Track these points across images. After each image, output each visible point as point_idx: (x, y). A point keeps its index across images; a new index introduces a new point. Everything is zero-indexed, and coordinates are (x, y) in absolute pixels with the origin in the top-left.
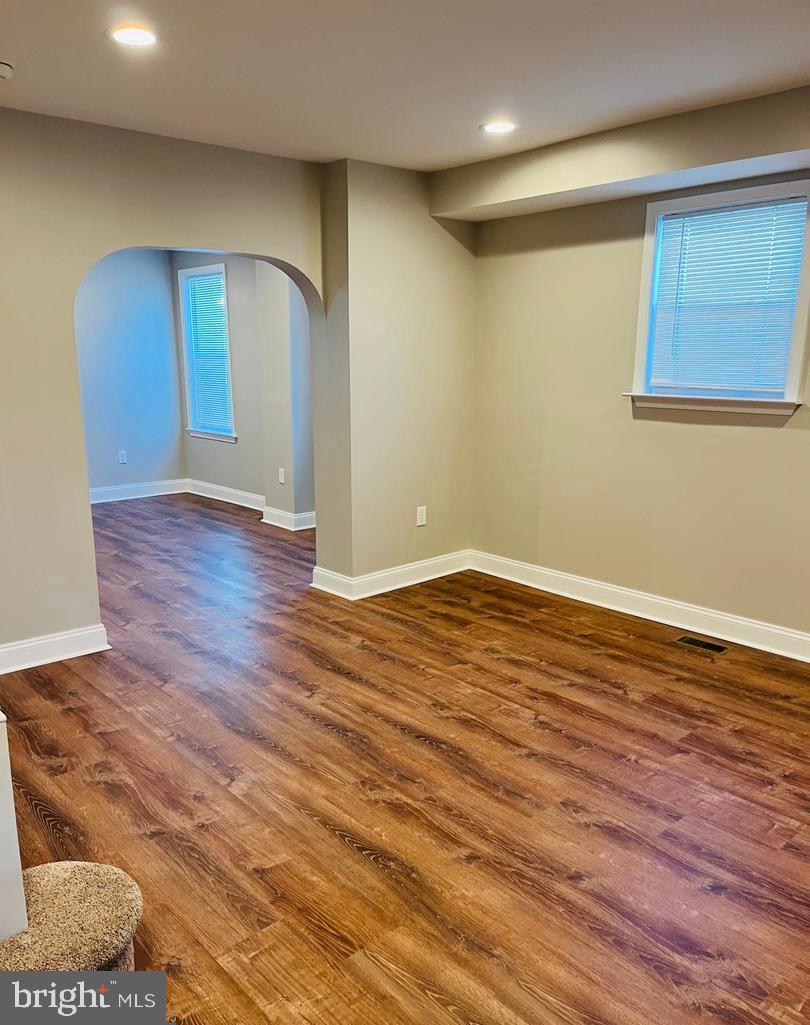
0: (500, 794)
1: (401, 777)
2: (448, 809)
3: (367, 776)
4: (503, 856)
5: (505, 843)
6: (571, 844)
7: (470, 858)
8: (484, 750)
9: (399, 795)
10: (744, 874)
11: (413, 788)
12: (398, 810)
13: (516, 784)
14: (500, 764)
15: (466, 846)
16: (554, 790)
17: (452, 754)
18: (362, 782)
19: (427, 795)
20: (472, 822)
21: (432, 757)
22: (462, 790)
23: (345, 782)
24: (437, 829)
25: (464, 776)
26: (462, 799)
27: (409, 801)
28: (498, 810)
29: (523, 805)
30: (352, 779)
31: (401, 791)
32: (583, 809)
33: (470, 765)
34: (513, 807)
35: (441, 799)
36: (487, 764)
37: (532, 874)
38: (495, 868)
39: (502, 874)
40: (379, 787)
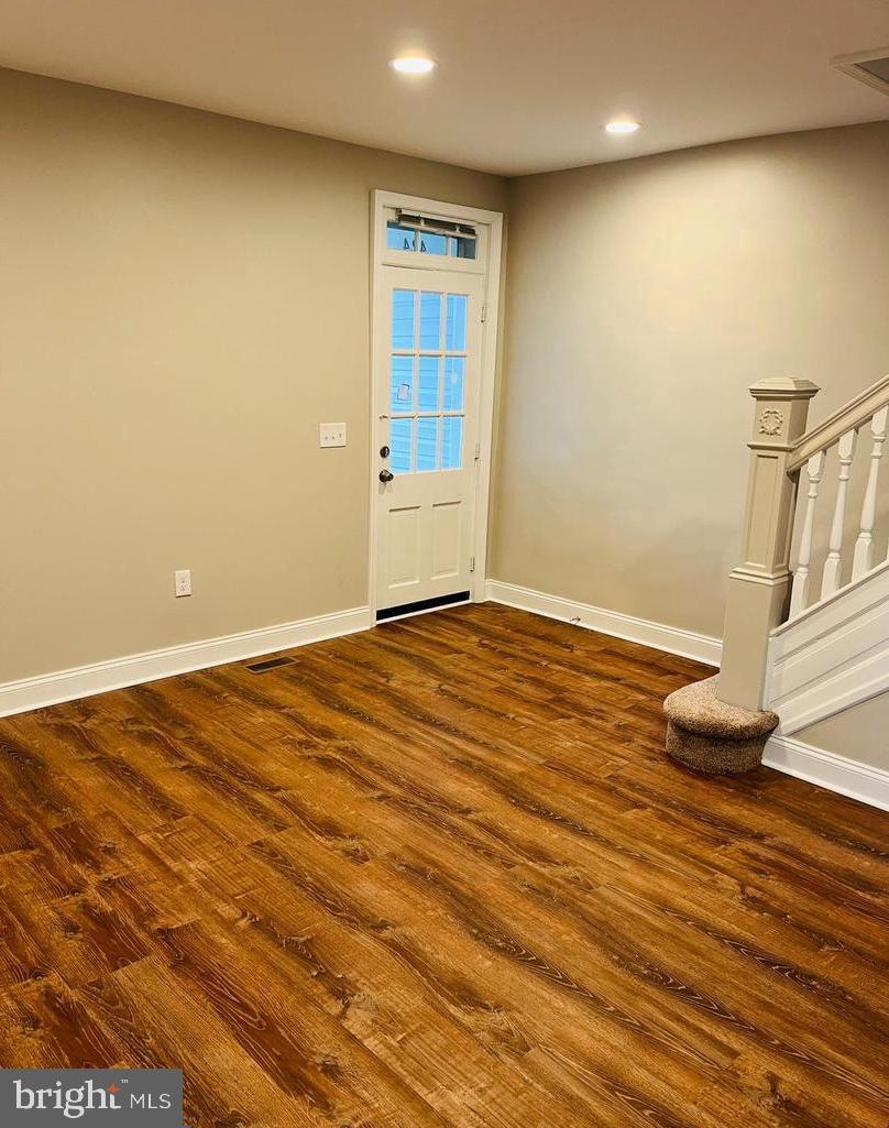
0: (432, 870)
1: (547, 893)
2: (489, 854)
3: (588, 896)
4: (439, 813)
5: (435, 822)
6: (376, 822)
7: (468, 811)
8: (444, 937)
9: (543, 870)
10: (244, 799)
11: (530, 879)
12: (540, 855)
13: (411, 882)
14: (424, 911)
15: (471, 821)
16: (369, 875)
17: (488, 929)
18: (592, 888)
19: (512, 870)
20: (465, 842)
21: (513, 924)
22: (475, 876)
23: (609, 886)
24: (498, 836)
25: (471, 895)
26: (474, 865)
27: (531, 863)
28: (438, 852)
29: (409, 858)
30: (602, 890)
31: (542, 876)
32: (348, 853)
33: (463, 910)
34: (420, 856)
35: (497, 866)
36: (441, 912)
37: (417, 800)
38: (447, 804)
39: (443, 801)
40: (570, 882)
